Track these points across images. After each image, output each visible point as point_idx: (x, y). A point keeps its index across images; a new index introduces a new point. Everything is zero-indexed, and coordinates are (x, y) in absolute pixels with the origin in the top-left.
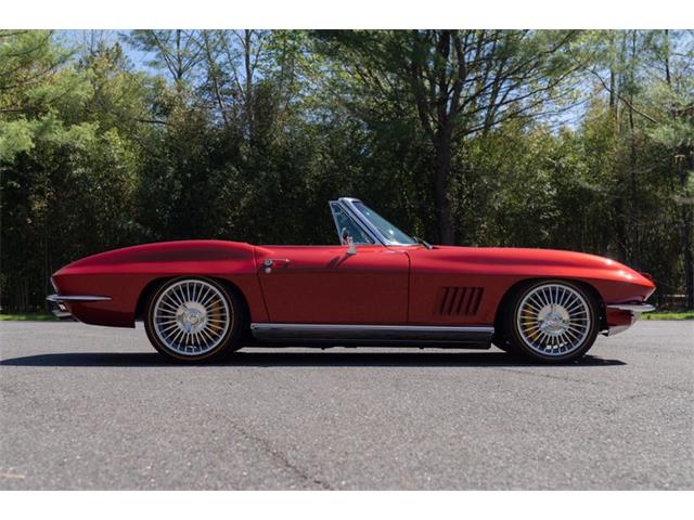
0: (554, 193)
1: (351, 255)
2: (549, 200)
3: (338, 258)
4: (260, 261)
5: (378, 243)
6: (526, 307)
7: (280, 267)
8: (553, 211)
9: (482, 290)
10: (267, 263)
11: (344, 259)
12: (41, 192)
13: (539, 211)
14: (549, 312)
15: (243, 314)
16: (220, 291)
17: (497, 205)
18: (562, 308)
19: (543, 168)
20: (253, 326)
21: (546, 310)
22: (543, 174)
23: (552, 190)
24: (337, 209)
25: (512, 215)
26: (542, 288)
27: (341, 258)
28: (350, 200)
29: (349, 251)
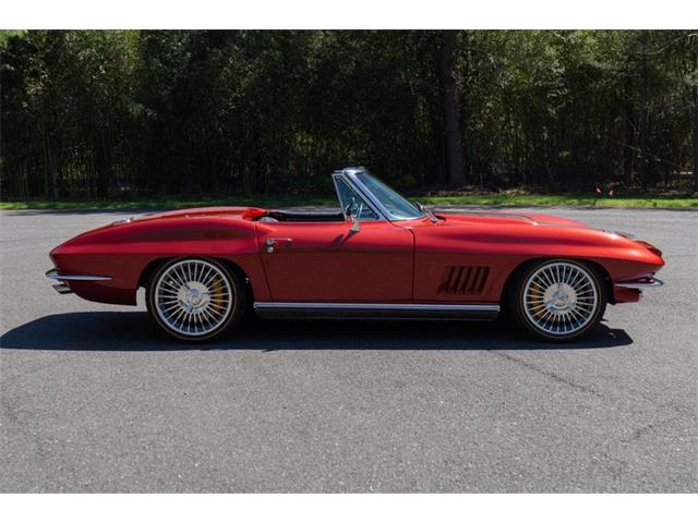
0: (562, 70)
1: (354, 232)
2: (557, 77)
3: (342, 236)
4: (263, 239)
5: (382, 218)
6: (532, 285)
7: (282, 247)
8: (561, 89)
9: (488, 269)
10: (269, 242)
11: (349, 236)
12: (35, 74)
13: (546, 89)
14: (556, 290)
15: (245, 295)
16: (222, 270)
17: (504, 84)
18: (569, 287)
19: (551, 45)
20: (257, 304)
21: (553, 288)
22: (551, 51)
23: (560, 67)
24: (341, 182)
25: (518, 92)
26: (549, 266)
27: (346, 235)
28: (352, 172)
29: (353, 229)
